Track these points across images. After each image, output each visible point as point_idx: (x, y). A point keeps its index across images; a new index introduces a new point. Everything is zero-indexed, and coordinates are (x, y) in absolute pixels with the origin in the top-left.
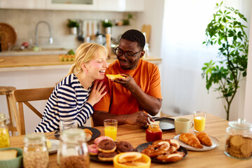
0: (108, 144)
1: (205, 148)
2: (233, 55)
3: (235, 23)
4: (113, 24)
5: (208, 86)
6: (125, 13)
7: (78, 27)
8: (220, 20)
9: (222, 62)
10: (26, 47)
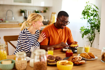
0: (52, 57)
1: (92, 59)
2: (93, 24)
3: (94, 10)
4: (39, 11)
5: (83, 37)
6: (44, 7)
7: (24, 13)
8: (87, 9)
9: (88, 27)
10: (2, 21)
